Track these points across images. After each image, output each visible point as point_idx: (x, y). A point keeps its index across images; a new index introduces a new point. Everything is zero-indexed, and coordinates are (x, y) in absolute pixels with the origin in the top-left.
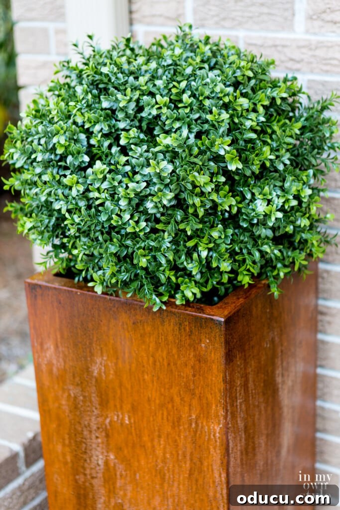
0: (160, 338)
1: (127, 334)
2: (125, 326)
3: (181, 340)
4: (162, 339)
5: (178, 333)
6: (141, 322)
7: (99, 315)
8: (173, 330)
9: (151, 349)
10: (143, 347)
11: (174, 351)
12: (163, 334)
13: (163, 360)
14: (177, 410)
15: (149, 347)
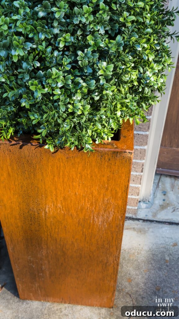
0: (86, 164)
1: (62, 164)
2: (61, 160)
3: (101, 164)
4: (87, 165)
5: (99, 161)
6: (72, 157)
7: (41, 156)
8: (96, 159)
9: (79, 170)
10: (74, 169)
11: (96, 170)
12: (88, 162)
13: (88, 174)
14: (95, 197)
15: (78, 169)
